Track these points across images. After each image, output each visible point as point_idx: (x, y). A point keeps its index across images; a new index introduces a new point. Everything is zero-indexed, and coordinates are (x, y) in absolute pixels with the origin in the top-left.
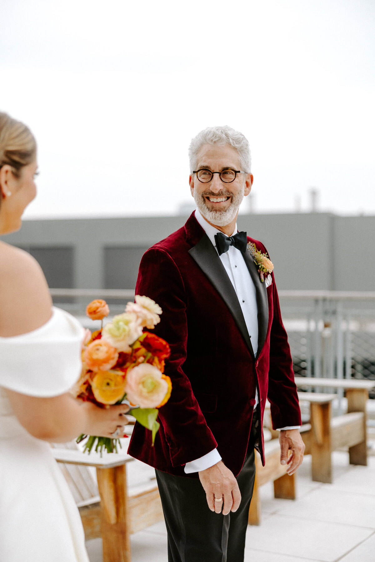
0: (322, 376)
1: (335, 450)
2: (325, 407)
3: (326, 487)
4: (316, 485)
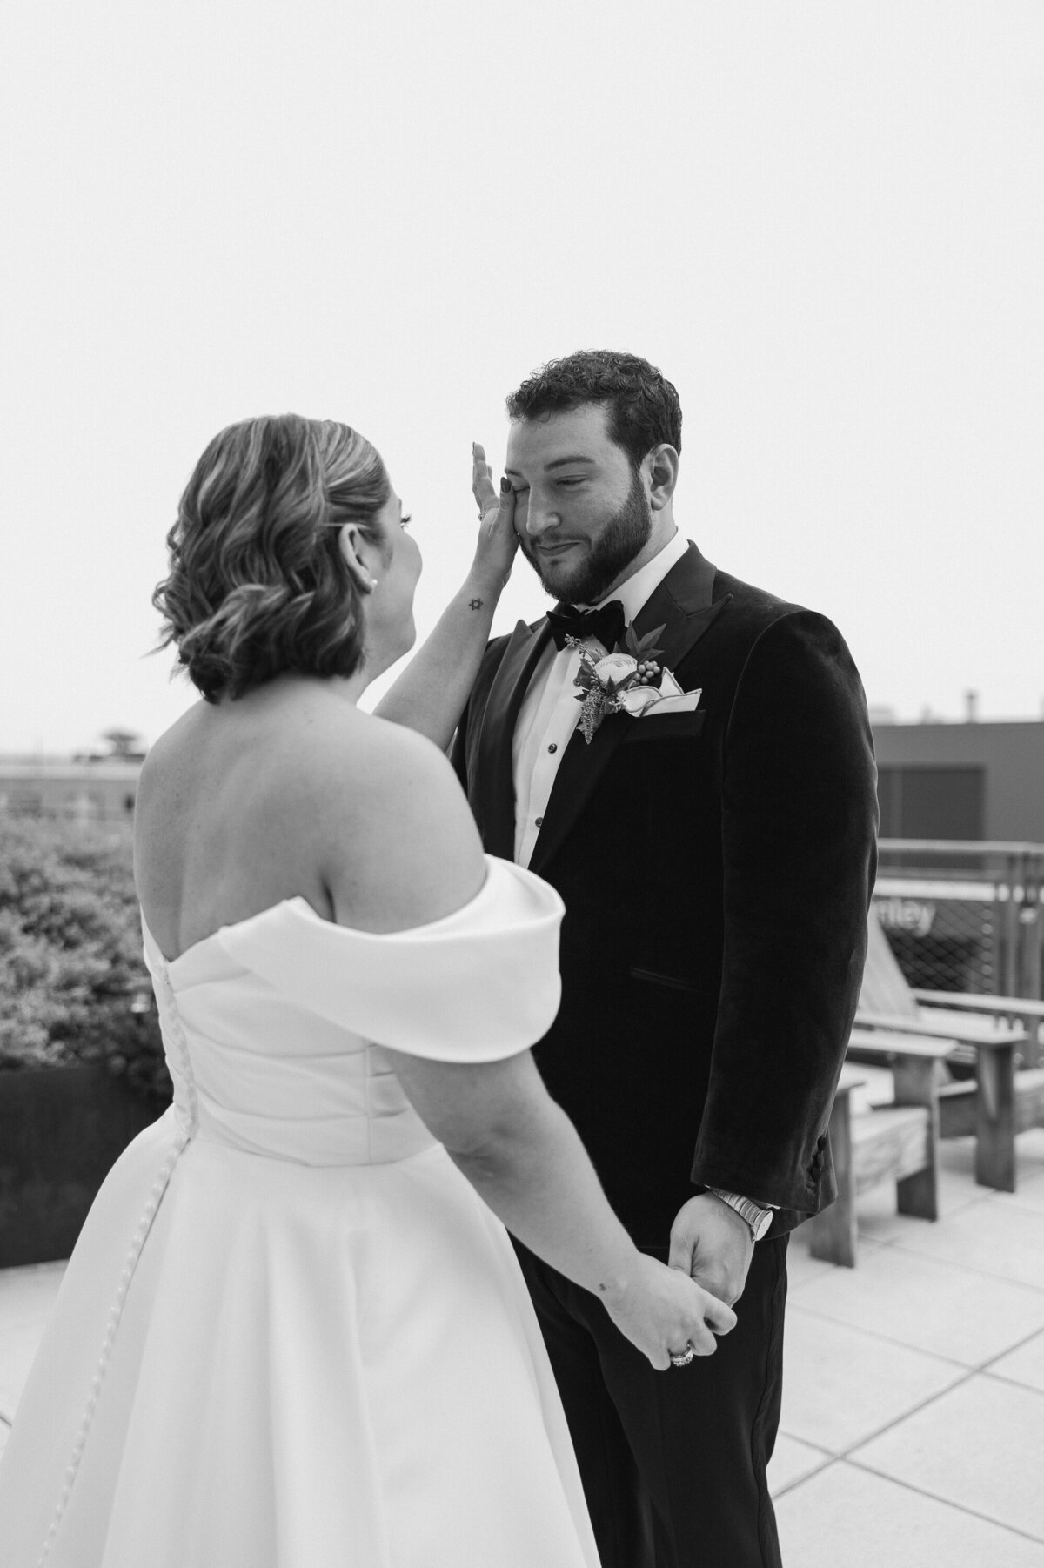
0: (1021, 994)
1: (1021, 1130)
2: (1002, 1053)
3: (1003, 1198)
4: (983, 1192)
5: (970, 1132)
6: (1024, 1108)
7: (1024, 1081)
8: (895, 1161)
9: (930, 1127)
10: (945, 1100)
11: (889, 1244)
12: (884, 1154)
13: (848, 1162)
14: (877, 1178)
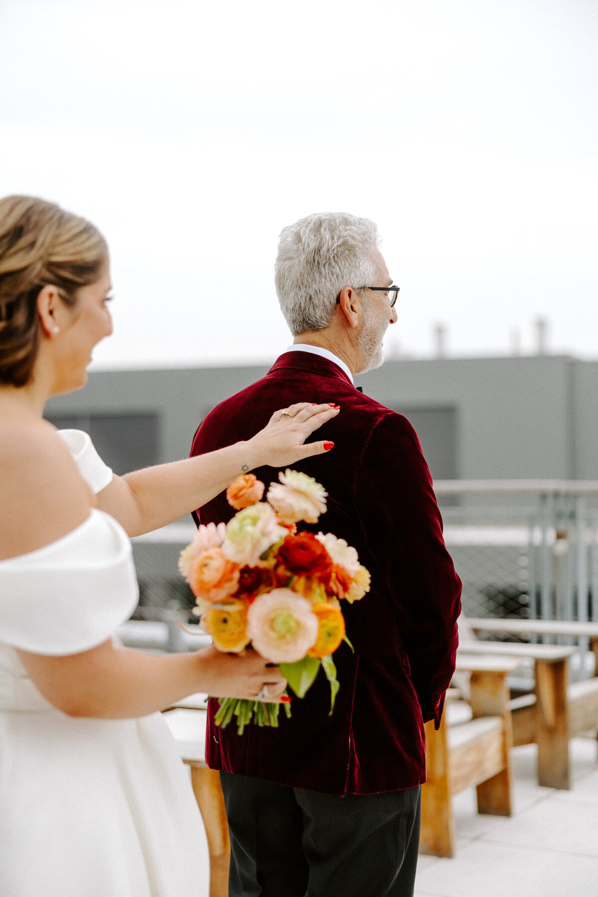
0: (554, 617)
1: (574, 735)
2: (558, 667)
3: (561, 796)
4: (544, 792)
5: (531, 741)
6: (575, 715)
7: (575, 692)
8: (479, 764)
9: (504, 734)
10: (515, 712)
11: (477, 838)
12: (471, 758)
13: (445, 765)
14: (466, 779)
